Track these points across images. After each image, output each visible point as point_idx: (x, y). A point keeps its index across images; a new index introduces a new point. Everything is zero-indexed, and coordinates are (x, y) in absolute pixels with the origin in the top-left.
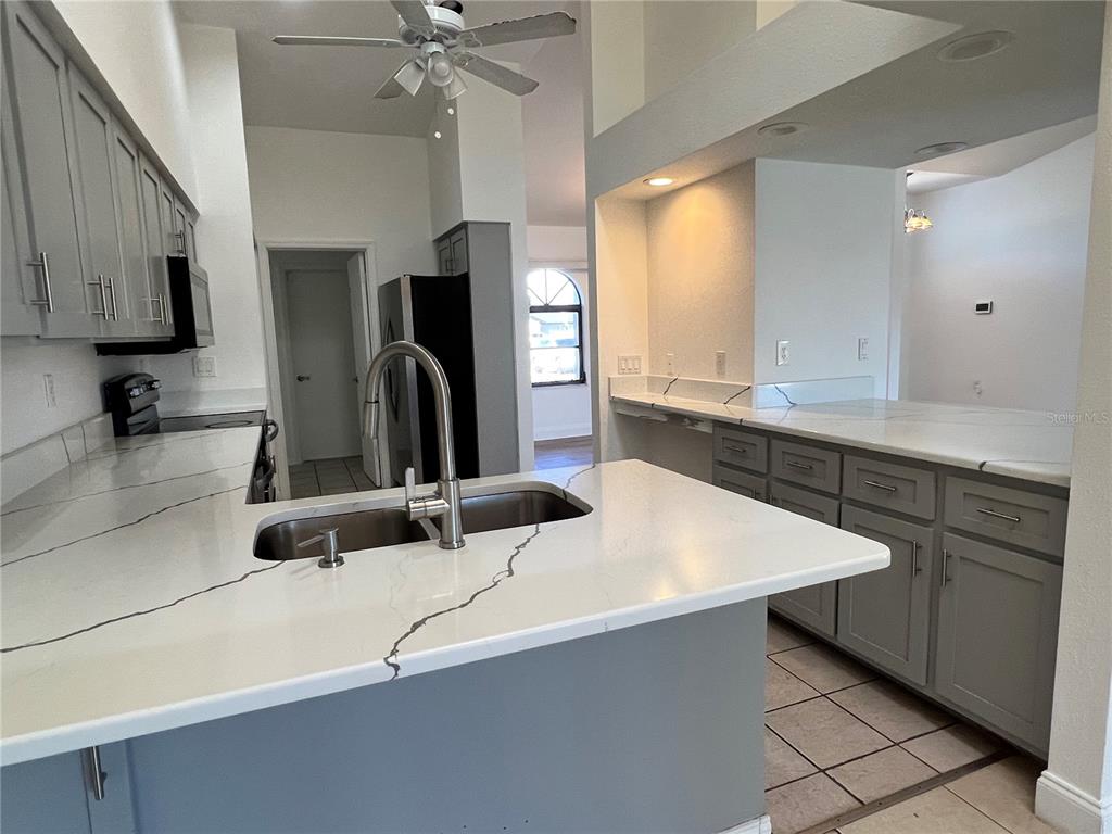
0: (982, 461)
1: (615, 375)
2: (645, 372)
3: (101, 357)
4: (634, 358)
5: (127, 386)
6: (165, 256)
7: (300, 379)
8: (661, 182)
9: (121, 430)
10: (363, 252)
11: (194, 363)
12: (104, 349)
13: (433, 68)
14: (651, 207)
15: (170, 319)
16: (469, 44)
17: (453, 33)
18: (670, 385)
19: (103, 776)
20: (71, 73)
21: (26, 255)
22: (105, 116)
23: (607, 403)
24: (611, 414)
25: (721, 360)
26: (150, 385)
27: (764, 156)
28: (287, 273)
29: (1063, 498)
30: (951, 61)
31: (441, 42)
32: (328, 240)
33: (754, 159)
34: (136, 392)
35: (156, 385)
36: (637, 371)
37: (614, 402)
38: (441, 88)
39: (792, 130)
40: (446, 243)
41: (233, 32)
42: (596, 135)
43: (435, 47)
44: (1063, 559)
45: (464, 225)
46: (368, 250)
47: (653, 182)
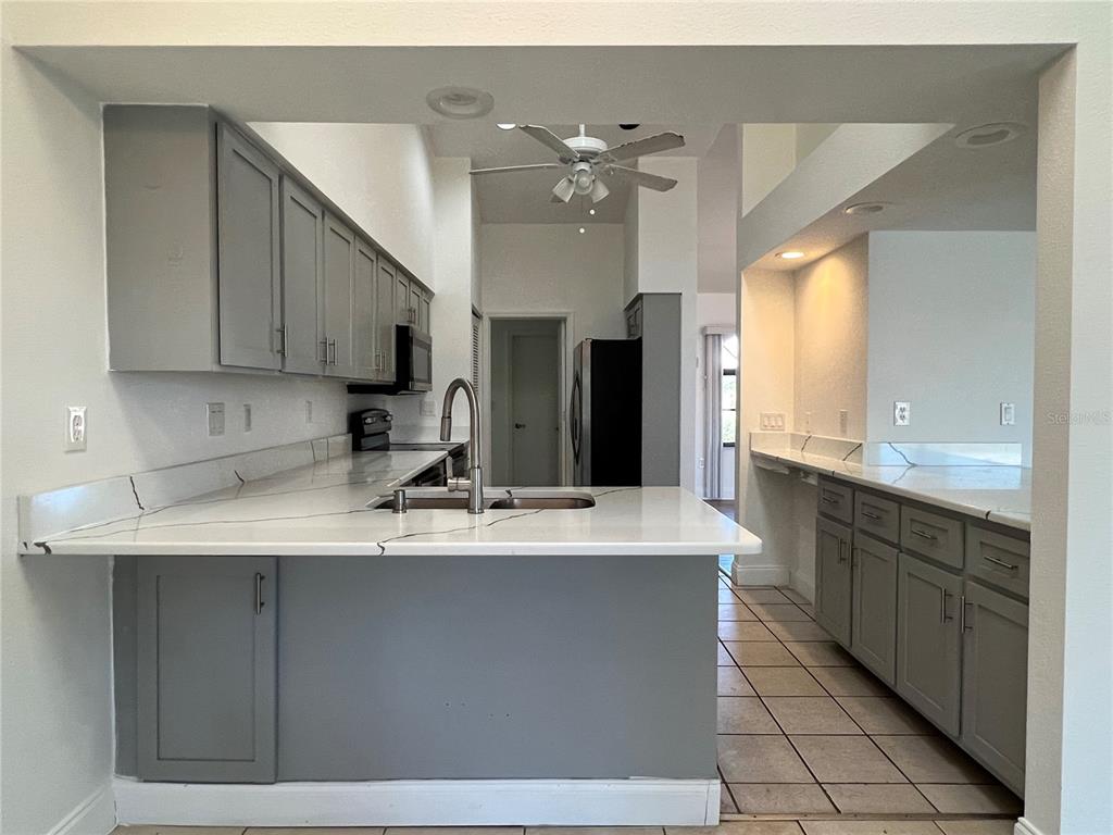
0: (987, 510)
1: (757, 430)
2: (789, 429)
3: (351, 396)
4: (780, 416)
5: (364, 416)
6: (394, 325)
7: (517, 426)
8: (793, 256)
9: (357, 448)
10: (565, 320)
11: (421, 405)
12: (355, 388)
13: (578, 181)
14: (796, 276)
15: (394, 369)
16: (607, 161)
17: (594, 154)
18: (805, 442)
19: (262, 604)
20: (326, 218)
21: (277, 324)
22: (350, 238)
23: (748, 455)
24: (752, 468)
25: (844, 418)
26: (384, 416)
27: (876, 229)
28: (514, 337)
29: (1025, 541)
30: (971, 146)
31: (588, 161)
32: (532, 310)
33: (867, 234)
34: (369, 421)
35: (389, 418)
36: (781, 428)
37: (754, 456)
38: (587, 195)
39: (881, 208)
40: (632, 312)
41: (469, 159)
42: (744, 215)
43: (583, 166)
44: (1028, 599)
45: (640, 297)
46: (568, 319)
47: (785, 256)
